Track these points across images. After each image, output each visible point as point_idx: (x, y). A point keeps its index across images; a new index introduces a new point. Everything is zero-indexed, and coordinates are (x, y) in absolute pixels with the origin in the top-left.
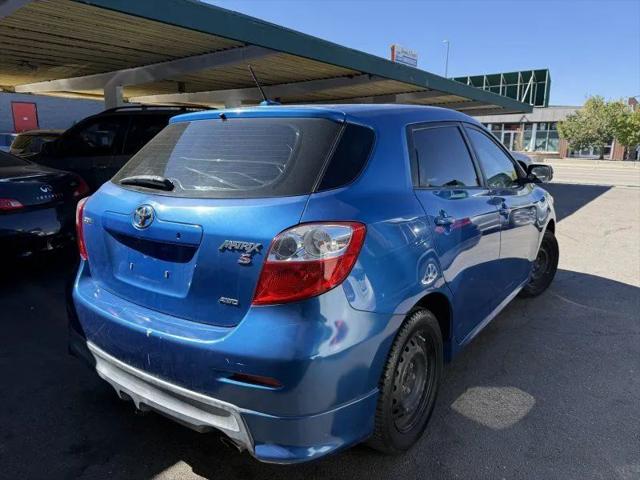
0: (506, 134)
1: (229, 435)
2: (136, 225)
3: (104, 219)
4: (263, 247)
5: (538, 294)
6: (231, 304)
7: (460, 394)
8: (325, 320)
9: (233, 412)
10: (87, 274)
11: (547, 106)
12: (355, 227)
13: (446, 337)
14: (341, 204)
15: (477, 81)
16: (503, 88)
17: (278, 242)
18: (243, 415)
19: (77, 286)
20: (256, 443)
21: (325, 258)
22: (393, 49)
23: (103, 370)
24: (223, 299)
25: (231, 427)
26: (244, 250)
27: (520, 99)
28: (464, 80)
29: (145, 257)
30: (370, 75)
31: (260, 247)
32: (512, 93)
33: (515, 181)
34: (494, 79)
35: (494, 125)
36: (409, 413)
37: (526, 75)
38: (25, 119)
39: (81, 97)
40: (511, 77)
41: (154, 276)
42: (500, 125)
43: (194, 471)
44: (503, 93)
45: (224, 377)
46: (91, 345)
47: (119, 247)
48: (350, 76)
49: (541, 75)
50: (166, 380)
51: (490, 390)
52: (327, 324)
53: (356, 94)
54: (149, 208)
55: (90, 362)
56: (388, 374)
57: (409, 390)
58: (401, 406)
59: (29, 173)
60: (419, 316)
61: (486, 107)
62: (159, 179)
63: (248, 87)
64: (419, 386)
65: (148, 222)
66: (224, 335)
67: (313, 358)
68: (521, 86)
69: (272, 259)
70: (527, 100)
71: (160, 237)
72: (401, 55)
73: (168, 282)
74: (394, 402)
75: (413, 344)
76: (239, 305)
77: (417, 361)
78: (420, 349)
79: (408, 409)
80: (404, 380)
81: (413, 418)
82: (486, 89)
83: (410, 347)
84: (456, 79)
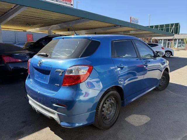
0: (168, 43)
1: (55, 119)
2: (38, 65)
3: (33, 64)
4: (65, 71)
5: (162, 90)
6: (57, 86)
8: (82, 91)
9: (56, 113)
10: (29, 78)
11: (179, 34)
12: (89, 67)
13: (122, 99)
14: (87, 61)
15: (157, 27)
16: (165, 29)
17: (68, 70)
18: (58, 114)
19: (26, 80)
20: (61, 121)
21: (80, 74)
22: (131, 18)
23: (30, 102)
24: (56, 84)
25: (55, 117)
26: (60, 72)
27: (170, 32)
29: (41, 73)
30: (121, 26)
31: (64, 71)
32: (167, 30)
33: (153, 56)
34: (162, 26)
35: (164, 40)
36: (108, 119)
37: (172, 25)
38: (30, 38)
39: (43, 32)
40: (167, 25)
41: (42, 78)
42: (166, 40)
43: (50, 130)
44: (165, 31)
45: (54, 104)
46: (28, 96)
47: (36, 71)
48: (115, 26)
49: (177, 25)
50: (42, 104)
51: (138, 115)
52: (82, 92)
53: (118, 31)
54: (41, 61)
55: (28, 100)
56: (100, 107)
57: (109, 113)
58: (105, 116)
59: (24, 53)
60: (111, 92)
61: (159, 34)
62: (45, 54)
64: (113, 112)
65: (41, 64)
66: (54, 93)
67: (77, 100)
68: (170, 28)
69: (66, 74)
70: (172, 32)
71: (43, 68)
72: (133, 20)
73: (45, 80)
74: (103, 115)
75: (110, 100)
76: (59, 86)
77: (112, 105)
78: (113, 101)
79: (108, 118)
80: (107, 109)
81: (110, 121)
82: (160, 29)
83: (109, 100)
84: (150, 26)
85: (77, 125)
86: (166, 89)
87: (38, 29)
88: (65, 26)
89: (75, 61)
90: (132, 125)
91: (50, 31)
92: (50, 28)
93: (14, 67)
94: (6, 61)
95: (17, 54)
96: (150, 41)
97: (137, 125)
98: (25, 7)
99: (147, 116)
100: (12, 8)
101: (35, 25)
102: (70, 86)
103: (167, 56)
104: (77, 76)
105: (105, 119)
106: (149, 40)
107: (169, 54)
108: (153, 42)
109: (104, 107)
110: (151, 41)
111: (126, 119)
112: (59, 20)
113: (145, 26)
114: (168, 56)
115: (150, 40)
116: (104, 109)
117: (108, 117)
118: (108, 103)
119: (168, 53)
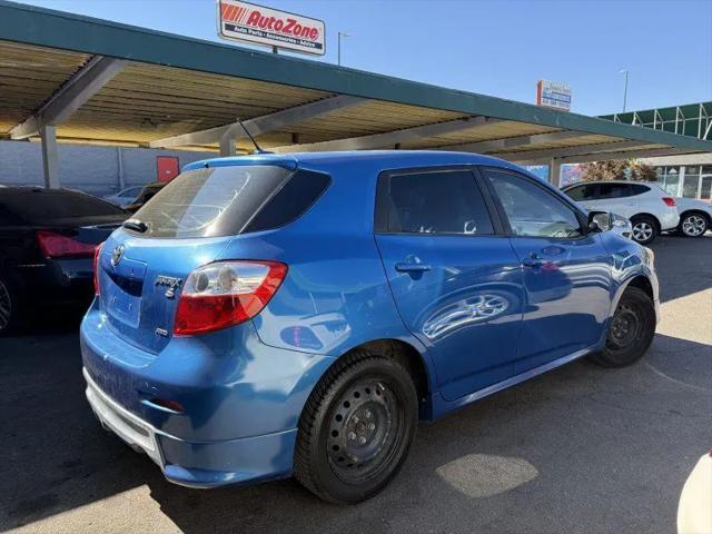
0: (704, 179)
1: (149, 454)
2: (113, 262)
6: (162, 335)
7: (455, 458)
9: (151, 433)
10: (96, 308)
12: (272, 267)
14: (266, 244)
15: (646, 117)
16: (680, 124)
18: (157, 436)
19: (86, 317)
20: (167, 463)
21: (238, 293)
22: (539, 86)
23: (89, 392)
24: (158, 329)
25: (149, 446)
26: (169, 285)
27: (702, 135)
28: (611, 117)
29: (122, 291)
30: (487, 117)
31: (180, 282)
32: (691, 129)
33: (577, 230)
34: (667, 113)
35: (688, 167)
36: (361, 466)
37: (710, 107)
38: (168, 172)
40: (690, 110)
41: (125, 309)
42: (697, 166)
43: (152, 495)
44: (680, 131)
45: (146, 399)
46: (85, 370)
47: (110, 282)
48: (465, 119)
51: (490, 458)
54: (122, 248)
56: (320, 416)
57: (365, 441)
62: (139, 222)
63: (363, 135)
64: (380, 438)
65: (119, 258)
66: (149, 361)
68: (703, 121)
69: (186, 293)
70: (710, 137)
72: (549, 92)
73: (130, 314)
74: (336, 448)
75: (368, 391)
76: (167, 337)
77: (379, 411)
78: (379, 398)
79: (356, 459)
80: (356, 428)
81: (370, 472)
82: (658, 126)
83: (363, 393)
84: (620, 116)
85: (230, 477)
86: (644, 362)
87: (187, 136)
88: (278, 124)
89: (221, 244)
90: (457, 494)
91: (228, 145)
92: (226, 134)
93: (80, 273)
94: (51, 253)
95: (90, 227)
96: (623, 174)
97: (478, 493)
98: (117, 60)
99: (530, 462)
100: (81, 68)
101: (176, 124)
102: (198, 336)
103: (691, 231)
104: (223, 297)
105: (346, 462)
106: (617, 169)
107: (701, 222)
108: (634, 176)
109: (339, 418)
110: (628, 171)
111: (440, 471)
112: (253, 102)
113: (591, 116)
114: (696, 232)
115: (623, 167)
116: (336, 425)
117: (358, 457)
118: (356, 403)
119: (692, 220)
